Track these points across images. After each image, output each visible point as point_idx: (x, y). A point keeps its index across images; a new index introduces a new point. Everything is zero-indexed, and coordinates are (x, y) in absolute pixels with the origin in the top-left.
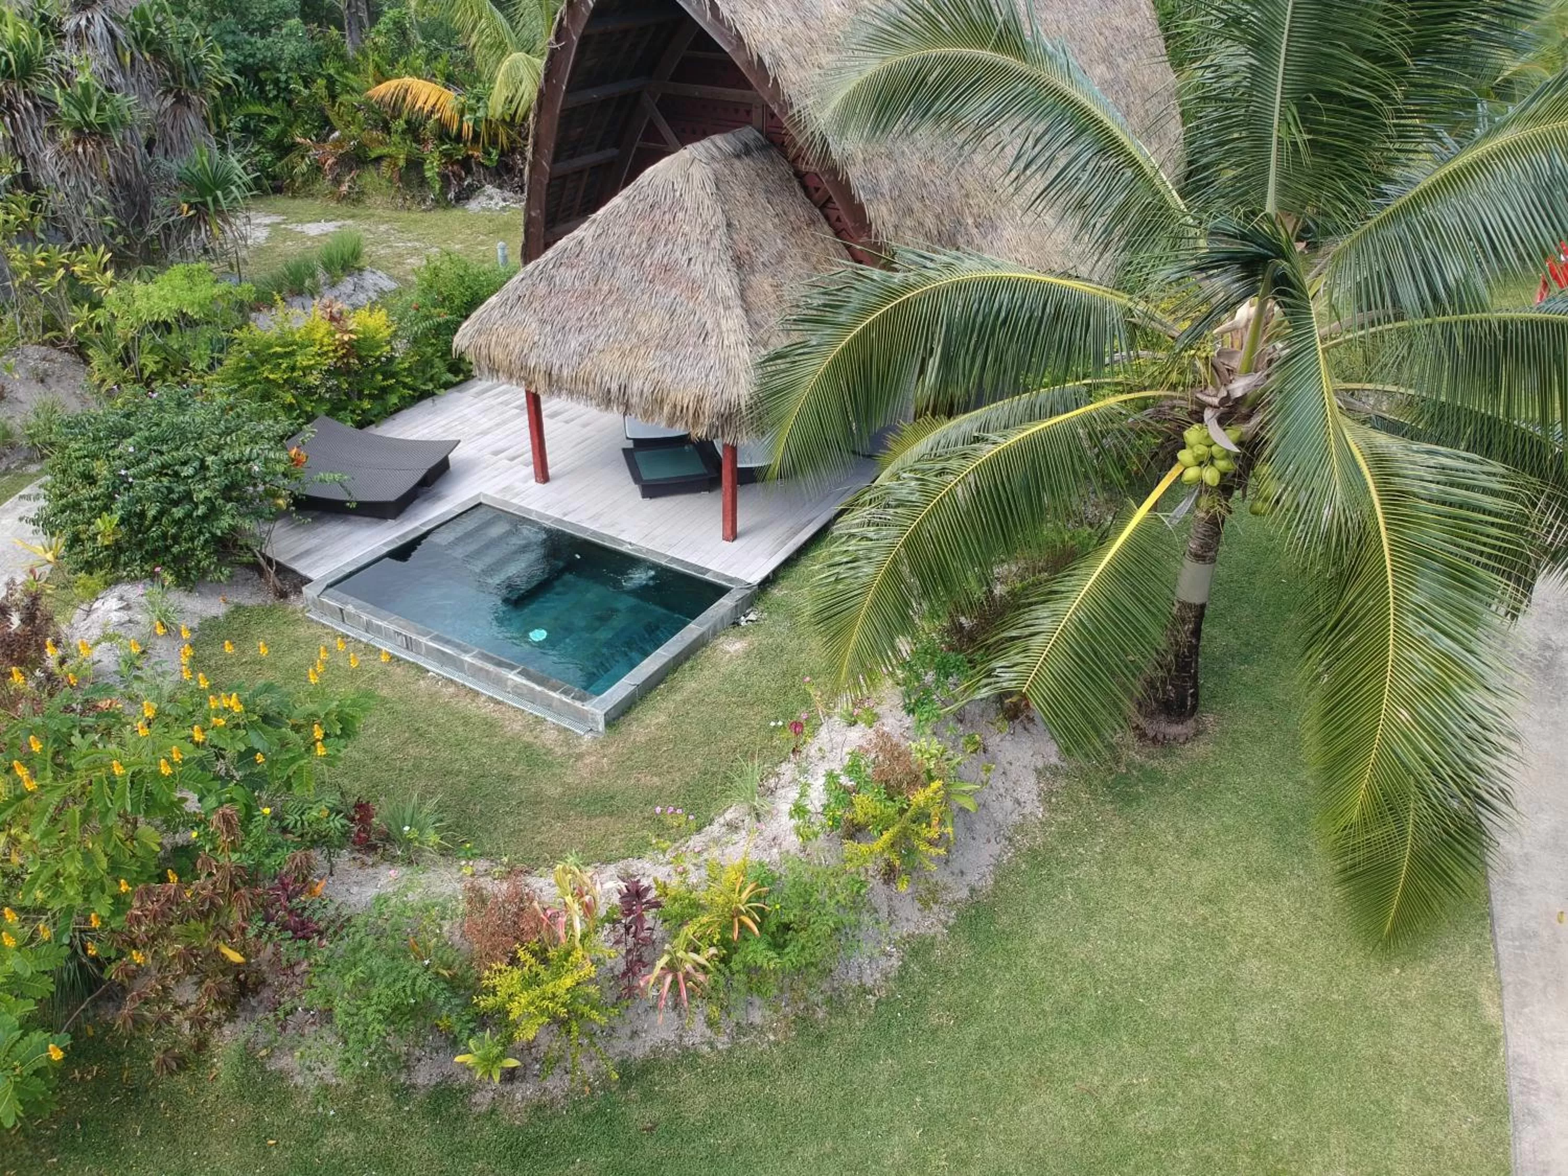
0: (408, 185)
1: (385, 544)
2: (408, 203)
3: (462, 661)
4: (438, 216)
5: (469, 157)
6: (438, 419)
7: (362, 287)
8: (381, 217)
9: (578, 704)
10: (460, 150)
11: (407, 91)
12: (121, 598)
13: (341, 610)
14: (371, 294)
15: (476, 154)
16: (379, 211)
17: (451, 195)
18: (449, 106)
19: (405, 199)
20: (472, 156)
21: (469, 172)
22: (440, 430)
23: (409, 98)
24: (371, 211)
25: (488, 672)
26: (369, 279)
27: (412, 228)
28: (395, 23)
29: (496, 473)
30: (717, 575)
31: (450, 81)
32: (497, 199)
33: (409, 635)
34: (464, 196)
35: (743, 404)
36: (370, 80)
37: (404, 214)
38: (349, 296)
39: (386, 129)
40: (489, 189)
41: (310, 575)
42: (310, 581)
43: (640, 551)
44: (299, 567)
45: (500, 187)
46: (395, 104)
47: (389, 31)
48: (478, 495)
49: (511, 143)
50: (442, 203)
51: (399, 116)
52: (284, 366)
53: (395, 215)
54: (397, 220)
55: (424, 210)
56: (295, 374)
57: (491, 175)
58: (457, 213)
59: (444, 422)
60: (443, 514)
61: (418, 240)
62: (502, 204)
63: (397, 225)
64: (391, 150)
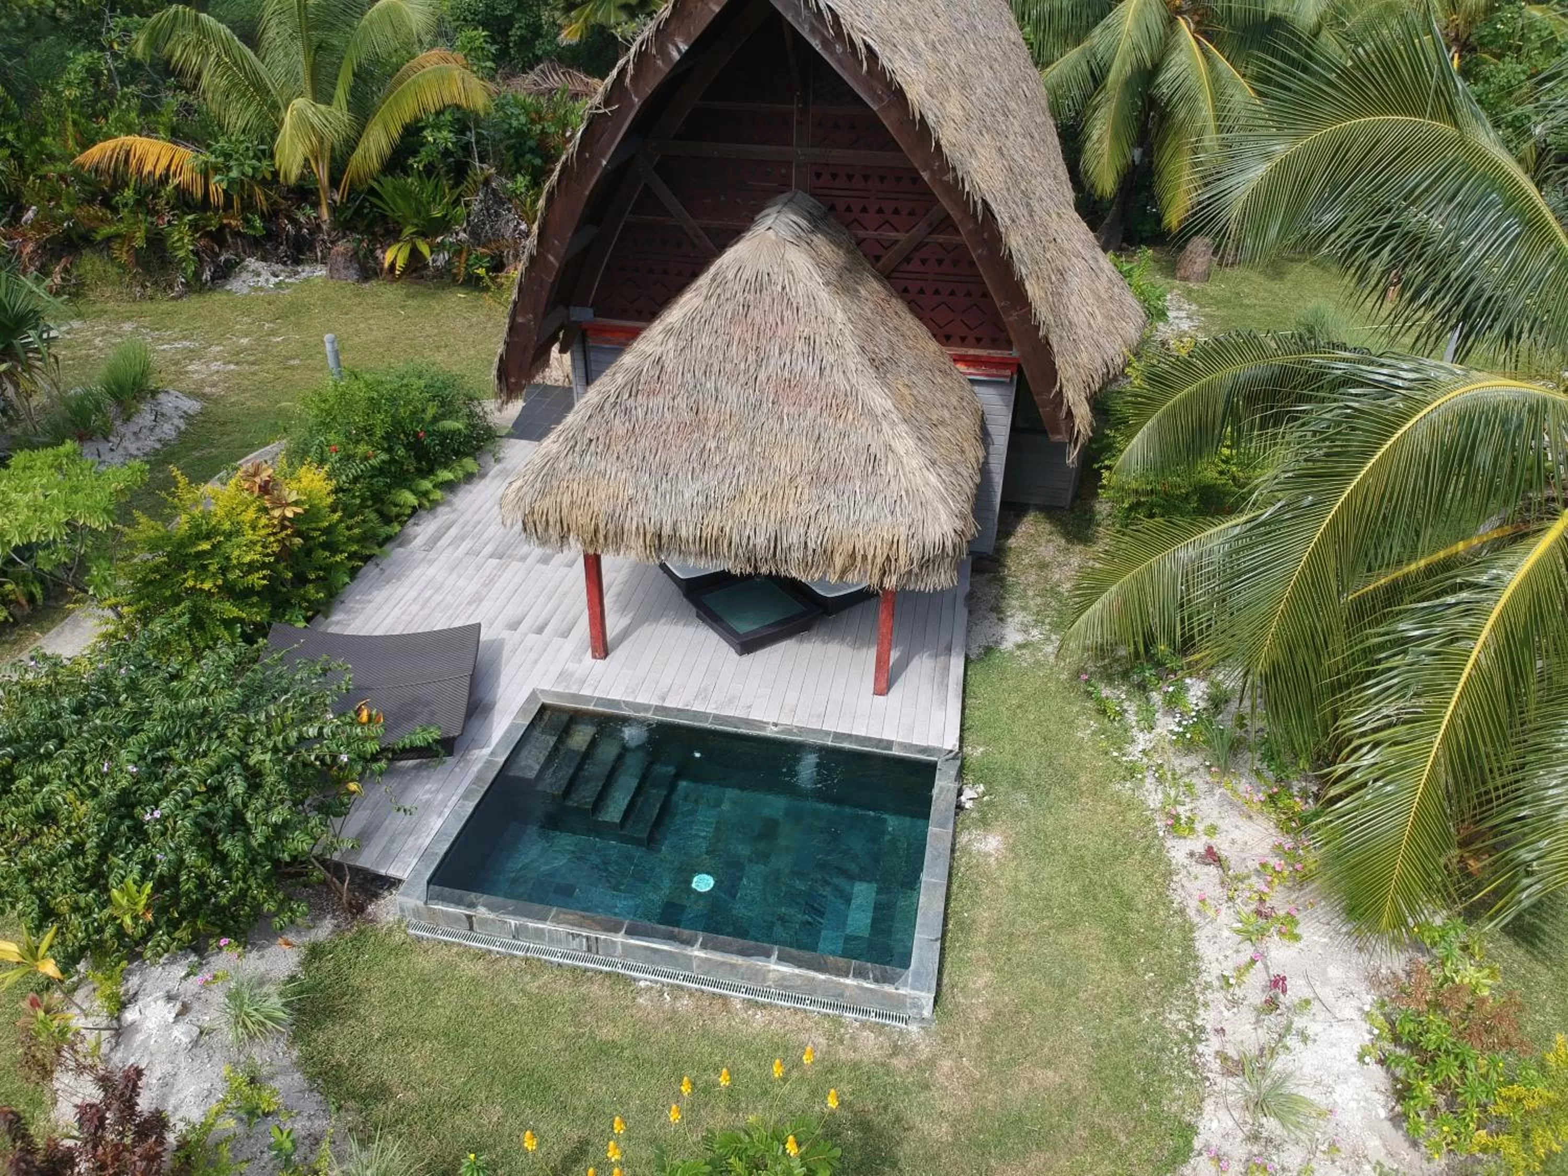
0: (147, 270)
1: (465, 797)
2: (149, 291)
3: (690, 958)
4: (192, 304)
5: (222, 228)
6: (401, 591)
7: (163, 415)
8: (117, 313)
9: (888, 988)
10: (209, 219)
11: (128, 153)
12: (170, 998)
13: (469, 917)
14: (176, 421)
15: (233, 223)
16: (111, 304)
17: (207, 275)
18: (187, 166)
19: (144, 287)
20: (229, 226)
21: (222, 244)
22: (415, 608)
23: (133, 162)
24: (98, 306)
25: (733, 966)
26: (168, 402)
27: (167, 322)
28: (89, 70)
29: (533, 656)
30: (904, 746)
31: (176, 135)
32: (265, 274)
33: (593, 935)
34: (224, 273)
35: (949, 544)
36: (71, 143)
37: (147, 306)
38: (152, 430)
39: (107, 203)
40: (253, 263)
41: (392, 871)
42: (400, 881)
43: (789, 731)
44: (367, 860)
45: (264, 259)
46: (116, 170)
47: (83, 81)
48: (534, 693)
49: (271, 205)
50: (195, 286)
51: (127, 185)
52: (213, 568)
53: (136, 307)
54: (142, 314)
55: (173, 298)
56: (231, 576)
57: (250, 246)
58: (218, 297)
59: (413, 594)
60: (508, 731)
61: (185, 338)
62: (273, 280)
63: (146, 321)
64: (122, 228)
